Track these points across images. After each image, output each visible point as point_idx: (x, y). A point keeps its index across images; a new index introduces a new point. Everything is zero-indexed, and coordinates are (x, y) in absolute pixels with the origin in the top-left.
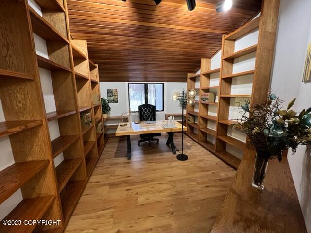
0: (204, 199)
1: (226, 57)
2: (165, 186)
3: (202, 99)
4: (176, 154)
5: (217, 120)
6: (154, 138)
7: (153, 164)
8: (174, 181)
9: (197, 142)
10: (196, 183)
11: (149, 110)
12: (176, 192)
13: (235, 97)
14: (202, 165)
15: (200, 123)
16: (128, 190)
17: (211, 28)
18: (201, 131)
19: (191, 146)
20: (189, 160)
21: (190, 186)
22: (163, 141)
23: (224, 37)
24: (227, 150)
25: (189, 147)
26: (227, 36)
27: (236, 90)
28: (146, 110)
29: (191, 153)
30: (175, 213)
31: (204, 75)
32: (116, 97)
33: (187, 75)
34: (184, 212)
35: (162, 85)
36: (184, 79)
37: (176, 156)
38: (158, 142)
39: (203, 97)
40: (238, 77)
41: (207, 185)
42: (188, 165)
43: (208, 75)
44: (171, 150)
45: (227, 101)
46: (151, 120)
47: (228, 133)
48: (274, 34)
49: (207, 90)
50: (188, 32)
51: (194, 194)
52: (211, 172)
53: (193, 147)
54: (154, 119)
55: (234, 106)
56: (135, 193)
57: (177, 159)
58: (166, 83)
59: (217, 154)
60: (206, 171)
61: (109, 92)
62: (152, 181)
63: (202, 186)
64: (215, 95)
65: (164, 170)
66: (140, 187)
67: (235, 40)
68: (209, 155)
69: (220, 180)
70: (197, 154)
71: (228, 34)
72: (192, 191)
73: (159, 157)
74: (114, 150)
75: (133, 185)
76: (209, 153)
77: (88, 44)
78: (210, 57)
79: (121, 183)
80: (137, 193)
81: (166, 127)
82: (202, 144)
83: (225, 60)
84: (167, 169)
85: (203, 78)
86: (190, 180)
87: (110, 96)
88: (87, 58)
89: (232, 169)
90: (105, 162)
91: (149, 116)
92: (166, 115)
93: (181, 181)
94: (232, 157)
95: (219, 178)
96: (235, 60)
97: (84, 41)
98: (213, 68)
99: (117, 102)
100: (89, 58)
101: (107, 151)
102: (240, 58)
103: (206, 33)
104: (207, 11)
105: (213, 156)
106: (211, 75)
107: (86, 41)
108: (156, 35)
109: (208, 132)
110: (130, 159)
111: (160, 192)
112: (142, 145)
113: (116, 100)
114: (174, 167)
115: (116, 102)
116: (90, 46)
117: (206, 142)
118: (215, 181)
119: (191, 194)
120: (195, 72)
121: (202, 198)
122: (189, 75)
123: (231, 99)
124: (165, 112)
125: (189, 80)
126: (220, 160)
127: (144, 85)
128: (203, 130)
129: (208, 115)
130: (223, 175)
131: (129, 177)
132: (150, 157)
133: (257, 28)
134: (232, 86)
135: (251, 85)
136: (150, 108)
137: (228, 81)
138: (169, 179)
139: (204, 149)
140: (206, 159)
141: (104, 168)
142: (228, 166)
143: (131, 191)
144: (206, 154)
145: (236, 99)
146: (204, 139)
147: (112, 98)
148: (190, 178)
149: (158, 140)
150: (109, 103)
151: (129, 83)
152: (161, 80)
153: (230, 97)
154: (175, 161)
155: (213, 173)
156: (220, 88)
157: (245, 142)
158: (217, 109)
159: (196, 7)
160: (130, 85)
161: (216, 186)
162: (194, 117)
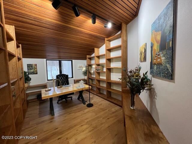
0: (109, 126)
1: (108, 49)
2: (85, 127)
3: (96, 69)
4: (85, 104)
5: (106, 80)
6: (68, 96)
7: (72, 114)
8: (90, 121)
9: (96, 95)
10: (102, 119)
11: (64, 78)
12: (93, 127)
13: (113, 68)
14: (101, 107)
15: (96, 83)
16: (59, 139)
17: (100, 34)
18: (97, 88)
19: (93, 97)
20: (94, 106)
21: (100, 121)
22: (75, 97)
23: (106, 39)
24: (112, 96)
25: (92, 99)
26: (107, 39)
27: (113, 65)
28: (61, 78)
29: (95, 102)
30: (97, 141)
31: (97, 57)
32: (36, 70)
33: (86, 56)
34: (101, 138)
35: (71, 61)
36: (85, 58)
37: (86, 105)
38: (72, 99)
39: (97, 68)
40: (114, 59)
41: (108, 118)
42: (95, 109)
43: (99, 57)
44: (82, 103)
45: (110, 70)
46: (65, 85)
47: (112, 87)
48: (126, 41)
49: (98, 65)
50: (90, 34)
51: (103, 125)
52: (108, 110)
53: (94, 98)
54: (68, 84)
55: (113, 72)
56: (66, 139)
57: (87, 107)
58: (73, 61)
59: (108, 99)
60: (105, 110)
61: (29, 66)
62: (75, 126)
63: (106, 119)
64: (103, 67)
65: (81, 116)
66: (68, 133)
67: (110, 41)
68: (104, 100)
69: (113, 113)
70: (98, 101)
71: (108, 38)
72: (102, 124)
73: (75, 109)
74: (37, 111)
75: (62, 134)
76: (103, 99)
77: (15, 29)
78: (99, 47)
79: (52, 136)
80: (67, 139)
81: (79, 88)
82: (99, 95)
83: (107, 50)
84: (83, 115)
85: (96, 58)
86: (98, 118)
87: (30, 69)
88: (15, 39)
89: (116, 105)
90: (31, 123)
91: (64, 82)
92: (74, 80)
93: (93, 120)
94: (115, 99)
95: (112, 112)
96: (111, 50)
97: (12, 26)
98: (100, 54)
99: (37, 73)
100: (16, 40)
101: (30, 114)
102: (113, 50)
103: (98, 36)
104: (100, 26)
105: (106, 101)
106: (100, 57)
107: (14, 26)
108: (72, 32)
109: (101, 88)
110: (54, 115)
111: (83, 131)
112: (60, 103)
113: (36, 72)
114: (87, 112)
115: (35, 74)
116: (17, 30)
117: (100, 93)
118: (111, 114)
119: (101, 126)
120: (91, 55)
121: (108, 126)
122: (88, 56)
123: (111, 69)
124: (74, 78)
125: (88, 59)
126: (109, 102)
127: (58, 61)
128: (98, 87)
129: (100, 78)
130: (113, 110)
131: (57, 129)
132: (69, 110)
133: (120, 37)
134: (111, 63)
135: (121, 62)
136: (65, 76)
137: (109, 60)
138: (86, 121)
139: (100, 98)
140: (103, 103)
141: (31, 128)
142: (114, 105)
143: (62, 139)
144: (102, 101)
145: (114, 69)
146: (99, 92)
147: (32, 71)
148: (98, 117)
149: (72, 97)
150: (28, 74)
151: (47, 60)
152: (70, 59)
153: (111, 68)
154: (86, 109)
155: (109, 110)
156: (106, 64)
157: (121, 90)
158: (105, 75)
159: (96, 23)
160: (47, 61)
161: (112, 117)
162: (92, 80)
